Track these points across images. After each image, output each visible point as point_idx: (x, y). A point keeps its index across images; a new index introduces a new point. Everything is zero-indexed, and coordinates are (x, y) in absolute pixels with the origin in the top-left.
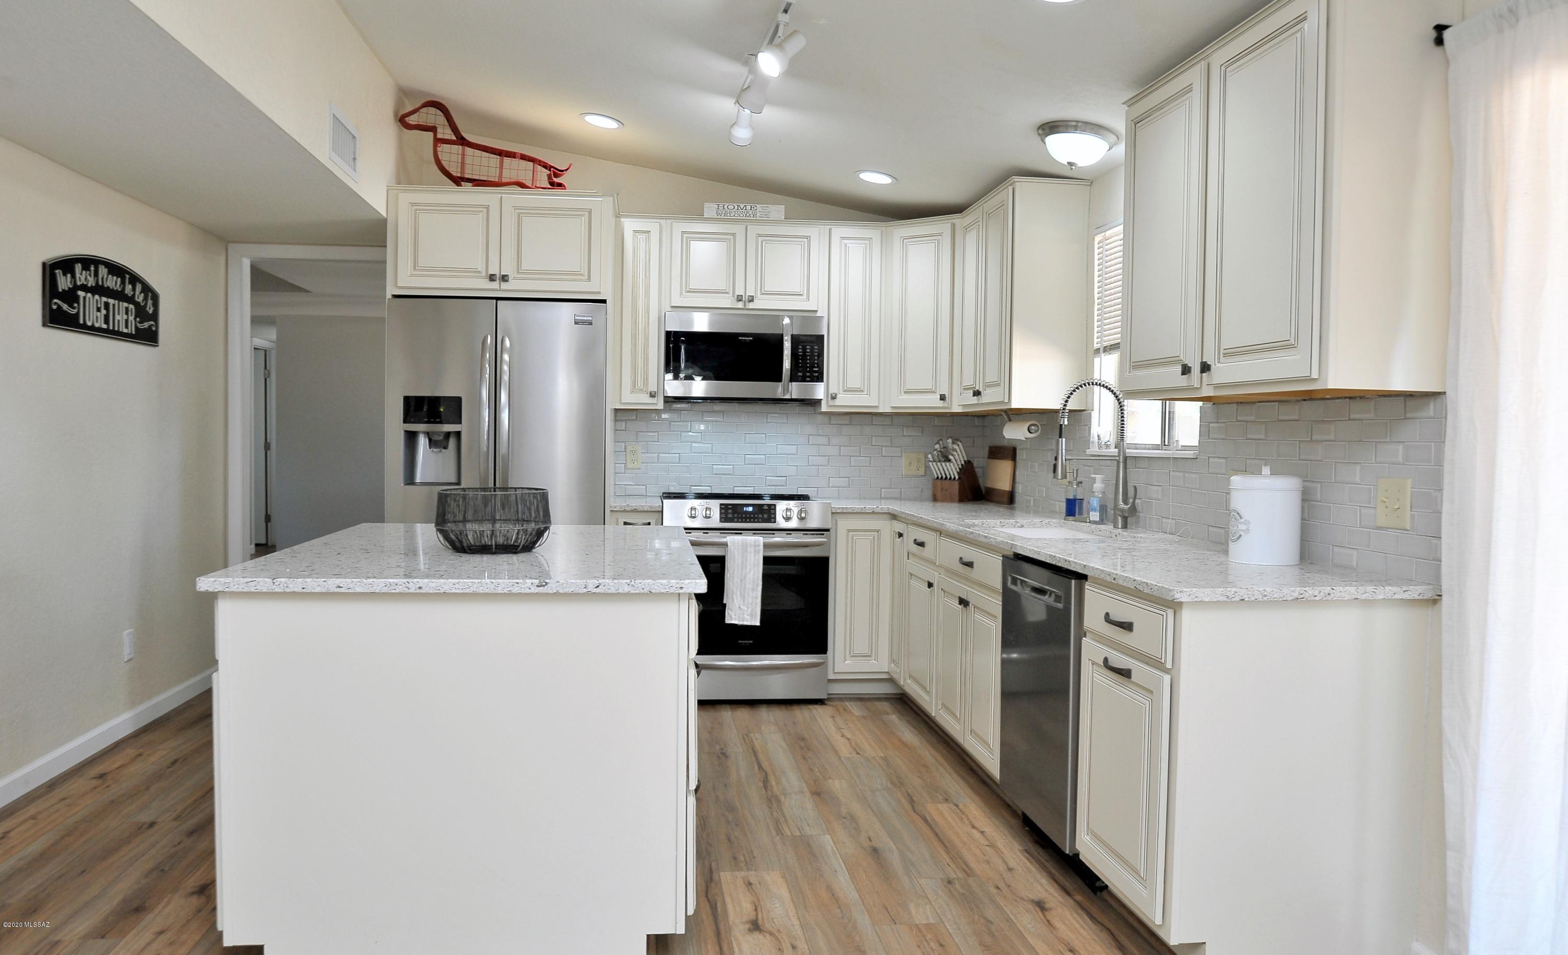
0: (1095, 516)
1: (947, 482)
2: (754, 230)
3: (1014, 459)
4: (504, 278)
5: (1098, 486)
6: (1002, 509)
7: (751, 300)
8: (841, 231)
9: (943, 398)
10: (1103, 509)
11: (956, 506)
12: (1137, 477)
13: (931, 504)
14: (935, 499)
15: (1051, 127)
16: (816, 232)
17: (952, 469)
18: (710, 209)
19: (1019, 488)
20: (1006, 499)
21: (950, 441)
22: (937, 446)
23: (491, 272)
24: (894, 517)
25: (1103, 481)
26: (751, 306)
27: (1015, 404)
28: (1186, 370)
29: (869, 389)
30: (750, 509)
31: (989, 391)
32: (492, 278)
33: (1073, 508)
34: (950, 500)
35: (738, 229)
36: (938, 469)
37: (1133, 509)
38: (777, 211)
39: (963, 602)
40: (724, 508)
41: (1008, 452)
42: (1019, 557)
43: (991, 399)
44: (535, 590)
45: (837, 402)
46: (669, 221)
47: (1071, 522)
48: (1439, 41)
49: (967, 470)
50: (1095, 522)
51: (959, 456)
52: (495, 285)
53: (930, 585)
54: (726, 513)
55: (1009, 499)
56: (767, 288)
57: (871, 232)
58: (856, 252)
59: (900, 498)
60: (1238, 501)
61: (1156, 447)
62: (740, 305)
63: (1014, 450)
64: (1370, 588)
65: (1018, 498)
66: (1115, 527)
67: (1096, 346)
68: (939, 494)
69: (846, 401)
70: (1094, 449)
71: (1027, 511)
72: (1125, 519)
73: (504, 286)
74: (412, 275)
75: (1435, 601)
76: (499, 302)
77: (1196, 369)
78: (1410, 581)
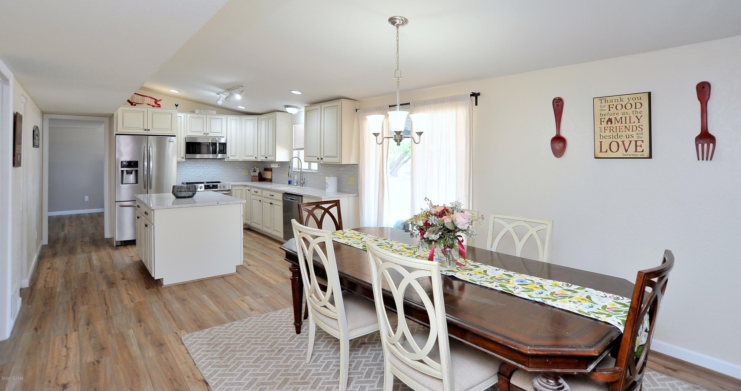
0: (295, 184)
1: (255, 177)
2: (208, 117)
3: (272, 171)
4: (149, 130)
5: (296, 178)
6: (270, 183)
7: (208, 134)
8: (230, 117)
9: (256, 158)
10: (297, 183)
11: (258, 182)
12: (304, 176)
13: (251, 182)
14: (252, 181)
15: (287, 106)
16: (224, 117)
17: (257, 174)
18: (197, 111)
19: (273, 178)
20: (270, 181)
21: (256, 167)
22: (252, 169)
23: (145, 128)
24: (246, 186)
25: (297, 177)
26: (208, 135)
27: (277, 161)
28: (318, 159)
29: (237, 155)
30: (211, 186)
31: (269, 157)
32: (145, 130)
33: (290, 182)
34: (257, 181)
35: (205, 116)
36: (253, 174)
37: (304, 182)
38: (214, 112)
39: (271, 204)
40: (205, 186)
41: (271, 170)
42: (286, 193)
43: (269, 159)
44: (217, 204)
45: (229, 159)
46: (186, 114)
47: (290, 185)
48: (356, 111)
49: (260, 174)
50: (296, 185)
51: (258, 171)
52: (146, 132)
53: (260, 201)
54: (206, 187)
55: (271, 180)
56: (212, 131)
57: (237, 118)
58: (233, 123)
59: (242, 181)
60: (327, 181)
61: (307, 170)
62: (205, 135)
63: (272, 169)
64: (349, 195)
65: (273, 180)
66: (300, 186)
67: (294, 148)
68: (253, 180)
69: (231, 158)
70: (294, 170)
71: (276, 183)
72: (302, 184)
73: (148, 132)
74: (122, 129)
75: (358, 196)
76: (149, 136)
77: (320, 159)
78: (355, 193)
